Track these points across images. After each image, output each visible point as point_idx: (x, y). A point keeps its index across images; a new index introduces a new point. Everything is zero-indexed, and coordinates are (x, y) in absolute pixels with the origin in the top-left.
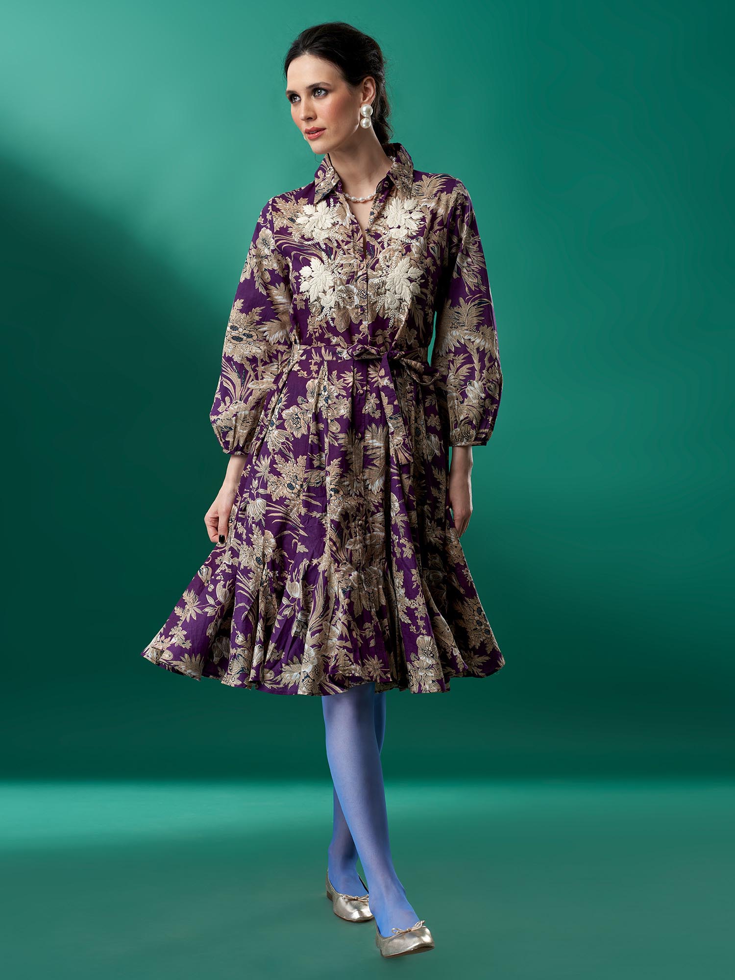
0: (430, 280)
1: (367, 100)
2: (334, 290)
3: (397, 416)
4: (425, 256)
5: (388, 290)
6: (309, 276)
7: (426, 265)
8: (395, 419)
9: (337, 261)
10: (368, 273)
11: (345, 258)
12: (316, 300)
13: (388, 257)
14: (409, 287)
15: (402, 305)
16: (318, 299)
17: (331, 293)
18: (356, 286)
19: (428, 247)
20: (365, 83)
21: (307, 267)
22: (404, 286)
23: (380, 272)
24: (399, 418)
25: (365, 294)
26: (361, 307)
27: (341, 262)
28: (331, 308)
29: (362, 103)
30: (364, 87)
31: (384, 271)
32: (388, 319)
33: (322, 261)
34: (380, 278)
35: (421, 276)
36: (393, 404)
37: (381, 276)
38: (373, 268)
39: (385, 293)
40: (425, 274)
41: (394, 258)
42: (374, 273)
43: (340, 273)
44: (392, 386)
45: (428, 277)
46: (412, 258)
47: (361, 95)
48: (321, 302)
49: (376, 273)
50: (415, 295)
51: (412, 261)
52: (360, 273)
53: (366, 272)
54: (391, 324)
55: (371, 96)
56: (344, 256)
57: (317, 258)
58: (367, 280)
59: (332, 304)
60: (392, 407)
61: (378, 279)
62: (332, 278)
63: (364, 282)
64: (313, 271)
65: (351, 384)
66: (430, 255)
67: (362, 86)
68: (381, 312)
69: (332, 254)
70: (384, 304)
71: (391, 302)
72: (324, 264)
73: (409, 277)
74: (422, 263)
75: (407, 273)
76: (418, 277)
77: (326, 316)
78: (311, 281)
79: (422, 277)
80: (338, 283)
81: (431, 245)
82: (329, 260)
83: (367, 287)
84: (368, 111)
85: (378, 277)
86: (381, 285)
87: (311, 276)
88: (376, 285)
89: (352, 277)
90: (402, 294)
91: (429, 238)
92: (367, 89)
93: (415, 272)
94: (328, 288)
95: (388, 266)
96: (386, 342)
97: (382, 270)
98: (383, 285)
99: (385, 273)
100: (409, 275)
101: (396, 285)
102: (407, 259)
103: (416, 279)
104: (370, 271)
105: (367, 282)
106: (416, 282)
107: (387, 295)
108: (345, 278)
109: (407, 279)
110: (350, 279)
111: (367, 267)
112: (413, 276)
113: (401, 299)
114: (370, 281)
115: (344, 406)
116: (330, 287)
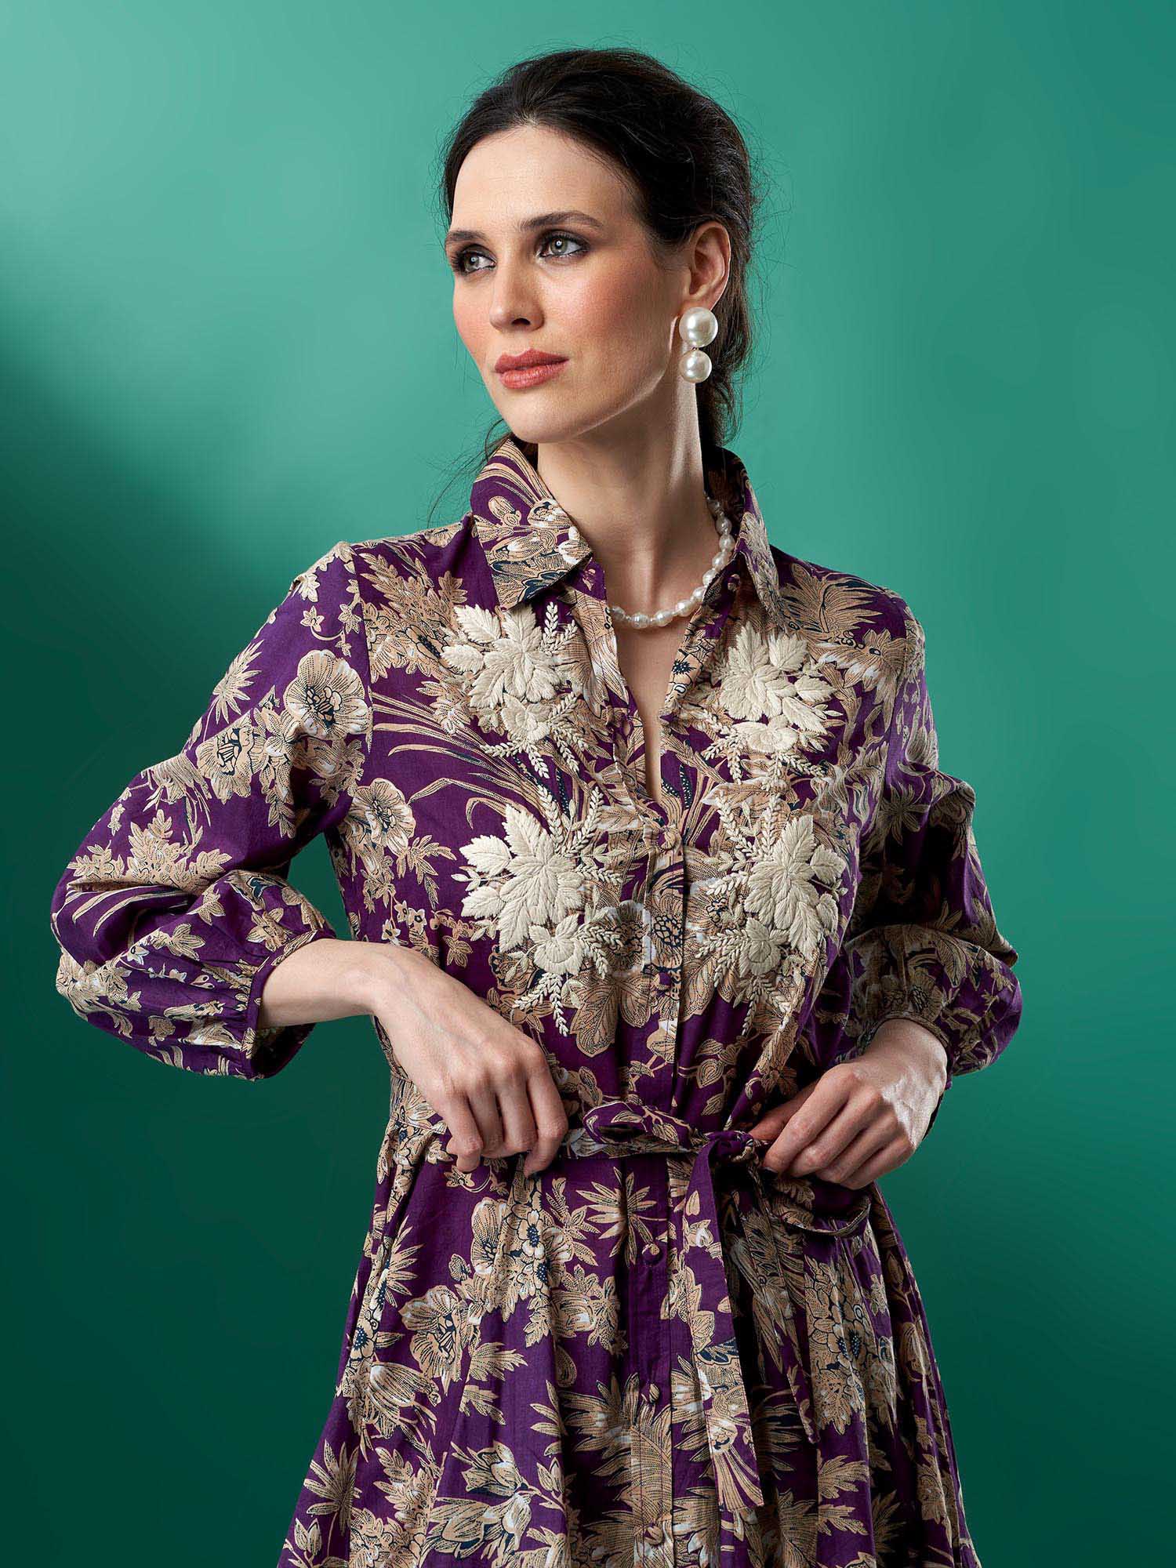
1: (703, 291)
2: (581, 920)
3: (722, 1348)
4: (844, 817)
5: (753, 915)
6: (500, 870)
7: (849, 842)
8: (718, 1359)
9: (588, 824)
10: (691, 862)
11: (611, 815)
12: (518, 948)
13: (746, 812)
14: (815, 908)
16: (526, 944)
17: (571, 929)
18: (650, 907)
20: (702, 242)
21: (494, 839)
22: (800, 904)
23: (724, 855)
24: (730, 1357)
25: (676, 932)
26: (663, 970)
27: (603, 827)
28: (565, 977)
29: (687, 301)
30: (697, 252)
31: (738, 854)
32: (745, 1007)
33: (544, 823)
36: (714, 1309)
37: (727, 872)
38: (703, 845)
39: (742, 926)
41: (767, 815)
42: (708, 860)
43: (600, 865)
44: (716, 1250)
45: (852, 879)
47: (687, 277)
48: (536, 957)
49: (714, 860)
50: (828, 932)
52: (663, 862)
53: (681, 859)
55: (714, 283)
56: (607, 808)
57: (524, 810)
58: (685, 886)
59: (573, 964)
60: (713, 1318)
61: (719, 881)
62: (577, 882)
63: (676, 892)
64: (514, 856)
65: (613, 1231)
67: (691, 245)
68: (727, 984)
69: (570, 797)
70: (737, 959)
71: (760, 952)
72: (549, 832)
73: (814, 877)
74: (840, 835)
75: (808, 862)
76: (838, 879)
77: (546, 998)
78: (504, 889)
80: (596, 898)
82: (564, 817)
83: (685, 906)
84: (702, 328)
85: (720, 875)
86: (731, 900)
87: (505, 871)
88: (715, 899)
89: (639, 874)
90: (792, 931)
92: (702, 260)
93: (830, 863)
94: (561, 912)
95: (751, 839)
97: (730, 849)
98: (736, 901)
99: (742, 861)
100: (814, 868)
101: (777, 899)
103: (839, 882)
104: (694, 857)
105: (686, 891)
106: (838, 890)
107: (748, 929)
108: (615, 879)
109: (810, 881)
110: (633, 882)
111: (683, 844)
112: (829, 873)
113: (785, 945)
114: (696, 887)
115: (591, 1303)
116: (568, 912)
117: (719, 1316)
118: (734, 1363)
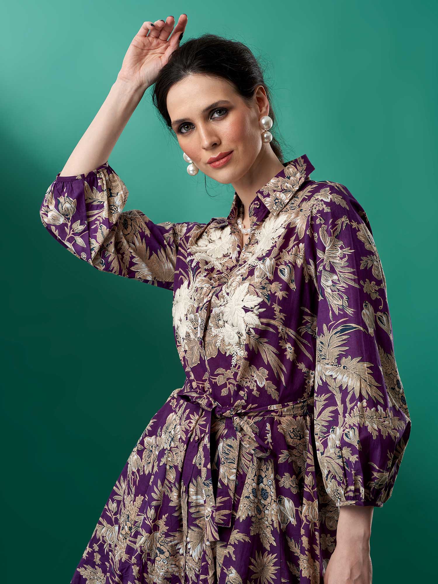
0: (277, 308)
2: (187, 318)
3: (208, 482)
4: (269, 280)
5: (226, 322)
7: (270, 291)
8: (207, 486)
9: (195, 285)
10: (212, 301)
11: (200, 281)
13: (229, 283)
14: (245, 318)
15: (241, 340)
16: (178, 327)
17: (185, 321)
18: (200, 316)
19: (276, 269)
22: (239, 317)
23: (221, 300)
24: (210, 485)
27: (198, 286)
31: (225, 300)
32: (231, 356)
33: (189, 283)
34: (219, 308)
35: (259, 304)
36: (207, 467)
37: (220, 306)
38: (217, 296)
39: (223, 325)
40: (266, 301)
41: (234, 284)
42: (217, 301)
43: (195, 300)
44: (208, 446)
45: (272, 305)
46: (252, 283)
50: (252, 326)
51: (252, 287)
52: (205, 301)
53: (210, 299)
54: (234, 362)
57: (188, 279)
59: (184, 334)
62: (188, 305)
63: (205, 311)
66: (276, 278)
68: (222, 347)
70: (224, 338)
71: (230, 336)
72: (189, 287)
73: (244, 306)
74: (264, 288)
75: (243, 301)
76: (255, 306)
78: (176, 306)
79: (262, 305)
80: (190, 310)
81: (281, 267)
82: (193, 282)
85: (218, 306)
86: (221, 316)
87: (177, 301)
88: (218, 315)
90: (238, 327)
91: (280, 258)
93: (253, 301)
95: (227, 293)
96: (230, 383)
97: (223, 298)
99: (225, 302)
100: (244, 303)
101: (232, 315)
102: (246, 284)
103: (252, 308)
106: (252, 311)
107: (226, 328)
108: (196, 305)
109: (242, 308)
112: (249, 305)
113: (239, 333)
114: (213, 311)
115: (180, 453)
116: (185, 315)
117: (207, 469)
118: (211, 487)
